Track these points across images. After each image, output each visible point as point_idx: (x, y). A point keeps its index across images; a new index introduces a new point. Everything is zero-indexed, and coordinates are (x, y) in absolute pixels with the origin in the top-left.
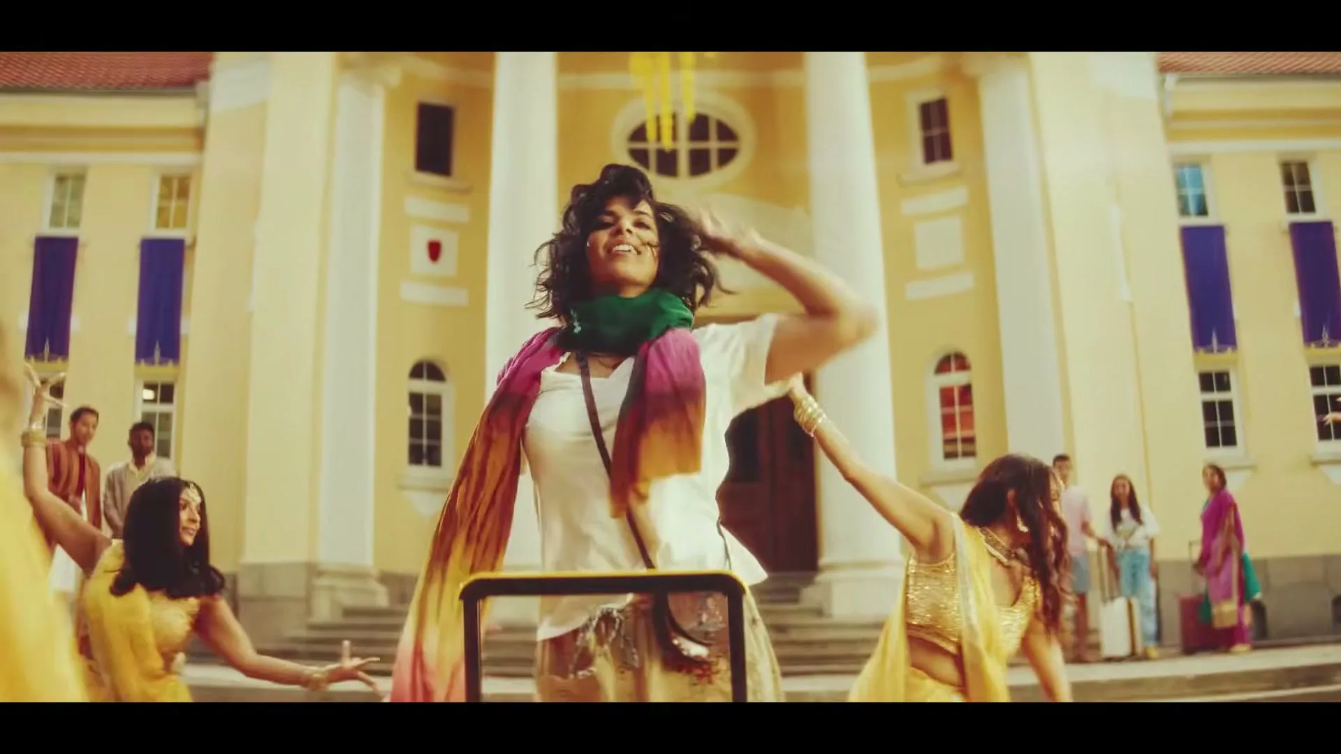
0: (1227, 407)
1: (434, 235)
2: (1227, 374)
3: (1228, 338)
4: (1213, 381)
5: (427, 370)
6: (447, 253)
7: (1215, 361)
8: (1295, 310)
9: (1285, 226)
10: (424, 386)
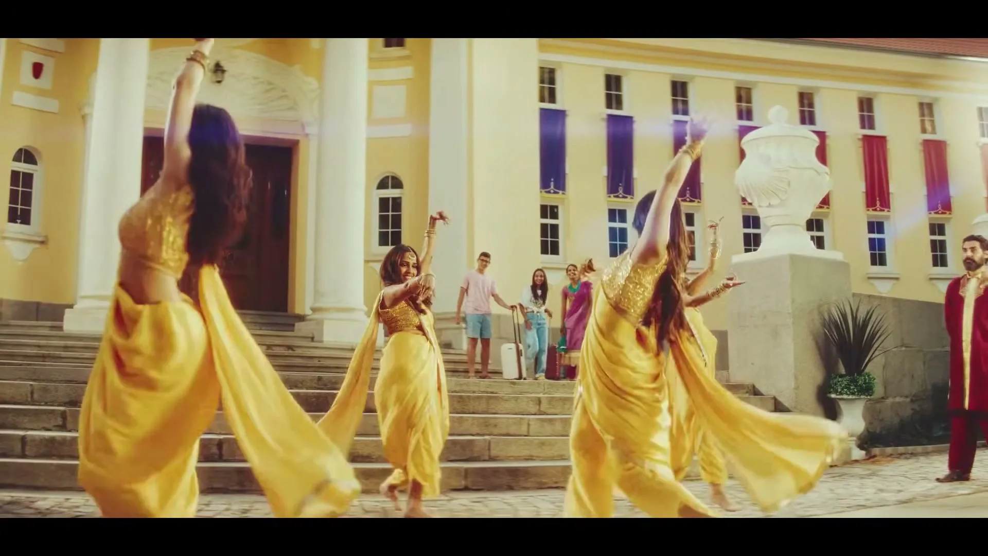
0: (555, 228)
1: (38, 58)
2: (557, 207)
3: (560, 185)
4: (549, 211)
5: (26, 156)
6: (47, 72)
7: (551, 199)
8: (604, 171)
9: (605, 116)
10: (22, 167)
